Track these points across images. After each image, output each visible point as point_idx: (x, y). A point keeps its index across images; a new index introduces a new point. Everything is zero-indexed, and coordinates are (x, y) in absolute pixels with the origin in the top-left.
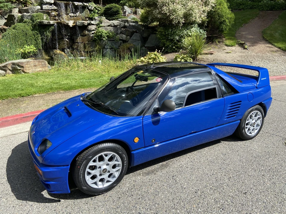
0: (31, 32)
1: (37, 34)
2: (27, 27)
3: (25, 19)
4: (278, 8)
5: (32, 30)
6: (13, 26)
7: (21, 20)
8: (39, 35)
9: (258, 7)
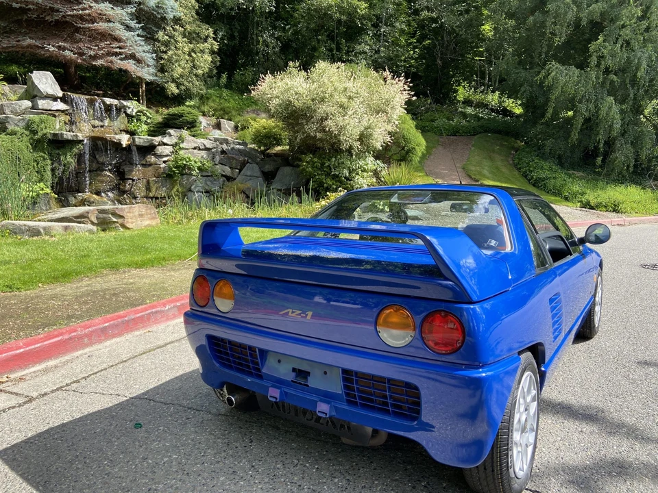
0: (27, 154)
1: (44, 159)
2: (20, 145)
3: (11, 127)
4: (463, 132)
5: (31, 152)
8: (49, 162)
9: (433, 129)
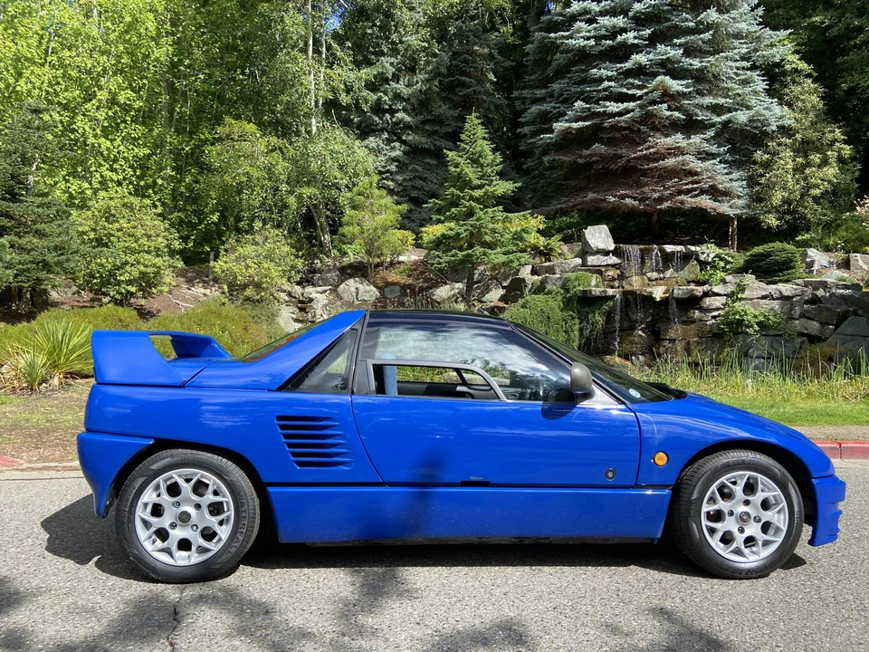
0: (558, 314)
1: (573, 318)
2: (552, 304)
3: (549, 287)
5: (562, 311)
6: (521, 301)
7: (540, 289)
8: (577, 321)
